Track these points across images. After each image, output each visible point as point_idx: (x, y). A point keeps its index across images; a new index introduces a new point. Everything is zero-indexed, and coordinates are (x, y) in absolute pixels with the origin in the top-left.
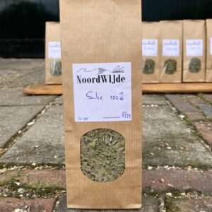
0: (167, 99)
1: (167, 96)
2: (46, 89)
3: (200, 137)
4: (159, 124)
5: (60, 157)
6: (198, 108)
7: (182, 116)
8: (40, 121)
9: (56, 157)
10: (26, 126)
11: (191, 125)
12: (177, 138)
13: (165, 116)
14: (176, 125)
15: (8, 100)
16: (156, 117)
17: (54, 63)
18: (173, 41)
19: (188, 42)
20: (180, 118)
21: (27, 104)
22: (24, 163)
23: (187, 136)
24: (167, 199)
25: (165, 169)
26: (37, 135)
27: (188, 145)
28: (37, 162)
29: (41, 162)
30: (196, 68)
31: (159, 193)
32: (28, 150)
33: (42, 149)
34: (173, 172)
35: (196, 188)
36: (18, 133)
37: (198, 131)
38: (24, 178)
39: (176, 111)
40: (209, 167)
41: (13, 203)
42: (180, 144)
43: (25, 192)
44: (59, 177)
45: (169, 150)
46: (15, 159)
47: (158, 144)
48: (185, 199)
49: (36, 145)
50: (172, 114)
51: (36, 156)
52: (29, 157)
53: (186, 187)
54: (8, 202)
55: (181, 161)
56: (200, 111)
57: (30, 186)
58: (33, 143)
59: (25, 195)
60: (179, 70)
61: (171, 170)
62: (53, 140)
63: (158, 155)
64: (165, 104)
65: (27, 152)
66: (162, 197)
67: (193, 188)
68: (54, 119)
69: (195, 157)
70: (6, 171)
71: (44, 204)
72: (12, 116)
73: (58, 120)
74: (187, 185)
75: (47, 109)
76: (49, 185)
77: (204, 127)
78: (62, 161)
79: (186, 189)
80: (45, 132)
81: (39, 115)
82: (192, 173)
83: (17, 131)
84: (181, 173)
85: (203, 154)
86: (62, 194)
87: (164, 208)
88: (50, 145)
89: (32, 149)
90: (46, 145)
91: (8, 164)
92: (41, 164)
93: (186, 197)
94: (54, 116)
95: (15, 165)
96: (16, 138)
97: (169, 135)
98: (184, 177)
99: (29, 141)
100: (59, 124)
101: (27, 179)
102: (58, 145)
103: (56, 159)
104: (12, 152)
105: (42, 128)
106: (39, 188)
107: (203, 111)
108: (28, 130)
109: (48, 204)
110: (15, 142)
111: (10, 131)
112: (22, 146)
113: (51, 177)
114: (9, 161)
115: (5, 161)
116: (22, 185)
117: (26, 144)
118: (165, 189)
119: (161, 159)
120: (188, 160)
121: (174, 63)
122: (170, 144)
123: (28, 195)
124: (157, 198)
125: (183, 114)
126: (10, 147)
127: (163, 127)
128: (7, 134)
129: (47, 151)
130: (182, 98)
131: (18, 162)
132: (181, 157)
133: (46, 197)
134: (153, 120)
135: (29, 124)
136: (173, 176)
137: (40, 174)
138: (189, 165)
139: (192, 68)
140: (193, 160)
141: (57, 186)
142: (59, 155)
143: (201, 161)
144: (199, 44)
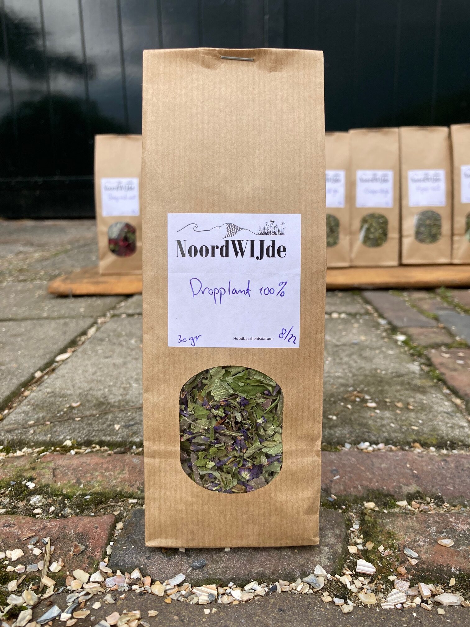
0: (367, 302)
1: (369, 295)
2: (97, 283)
3: (442, 381)
4: (350, 355)
5: (127, 426)
6: (436, 319)
7: (401, 338)
8: (84, 352)
9: (117, 427)
10: (52, 361)
11: (420, 355)
12: (389, 384)
13: (363, 338)
14: (386, 356)
15: (14, 309)
16: (344, 340)
18: (380, 173)
19: (412, 174)
20: (396, 341)
21: (55, 314)
22: (45, 440)
23: (412, 379)
24: (366, 514)
25: (362, 450)
26: (77, 381)
27: (414, 397)
28: (74, 438)
29: (84, 438)
30: (430, 232)
31: (349, 502)
32: (56, 412)
33: (87, 411)
34: (380, 456)
35: (430, 491)
36: (33, 377)
37: (436, 369)
38: (45, 472)
39: (387, 327)
40: (461, 446)
41: (19, 528)
42: (395, 396)
43: (46, 504)
44: (123, 470)
45: (372, 410)
46: (26, 433)
47: (346, 396)
48: (407, 514)
49: (73, 402)
50: (379, 332)
51: (73, 426)
52: (57, 427)
53: (410, 489)
54: (7, 525)
55: (397, 432)
56: (441, 325)
57: (58, 491)
58: (67, 398)
59: (47, 509)
60: (393, 238)
61: (376, 453)
62: (112, 391)
63: (348, 421)
64: (362, 311)
65: (53, 417)
66: (354, 511)
67: (425, 489)
68: (115, 347)
69: (430, 423)
70: (4, 458)
71: (89, 528)
72: (22, 340)
73: (124, 349)
74: (412, 485)
75: (99, 325)
76: (101, 487)
77: (450, 360)
78: (132, 436)
79: (409, 494)
80: (94, 373)
81: (83, 338)
82: (422, 457)
83: (33, 372)
84: (398, 458)
85: (448, 417)
86: (130, 507)
87: (360, 535)
88: (106, 401)
89: (65, 409)
90: (97, 402)
91: (9, 442)
92: (85, 443)
93: (410, 510)
94: (115, 341)
95: (26, 444)
96: (29, 388)
97: (371, 377)
98: (404, 467)
99: (57, 393)
100: (125, 358)
101: (52, 476)
102: (123, 401)
103: (117, 431)
104: (20, 418)
105: (87, 365)
106: (78, 494)
107: (447, 325)
108: (57, 371)
109: (98, 529)
110: (26, 397)
111: (16, 373)
112: (41, 405)
113: (105, 470)
114: (12, 438)
115: (3, 438)
116: (40, 488)
117: (52, 399)
118: (361, 494)
119: (353, 428)
120: (413, 430)
121: (382, 223)
122: (374, 396)
123: (52, 509)
124: (345, 513)
125: (403, 333)
126: (16, 407)
127: (359, 361)
128: (8, 379)
129: (98, 415)
130: (401, 299)
131: (32, 439)
132: (398, 424)
133: (93, 514)
134: (337, 346)
135: (60, 358)
136: (381, 464)
137: (82, 464)
138: (415, 441)
139: (422, 234)
140: (426, 429)
141: (118, 489)
142: (124, 422)
143: (443, 432)
144: (437, 180)
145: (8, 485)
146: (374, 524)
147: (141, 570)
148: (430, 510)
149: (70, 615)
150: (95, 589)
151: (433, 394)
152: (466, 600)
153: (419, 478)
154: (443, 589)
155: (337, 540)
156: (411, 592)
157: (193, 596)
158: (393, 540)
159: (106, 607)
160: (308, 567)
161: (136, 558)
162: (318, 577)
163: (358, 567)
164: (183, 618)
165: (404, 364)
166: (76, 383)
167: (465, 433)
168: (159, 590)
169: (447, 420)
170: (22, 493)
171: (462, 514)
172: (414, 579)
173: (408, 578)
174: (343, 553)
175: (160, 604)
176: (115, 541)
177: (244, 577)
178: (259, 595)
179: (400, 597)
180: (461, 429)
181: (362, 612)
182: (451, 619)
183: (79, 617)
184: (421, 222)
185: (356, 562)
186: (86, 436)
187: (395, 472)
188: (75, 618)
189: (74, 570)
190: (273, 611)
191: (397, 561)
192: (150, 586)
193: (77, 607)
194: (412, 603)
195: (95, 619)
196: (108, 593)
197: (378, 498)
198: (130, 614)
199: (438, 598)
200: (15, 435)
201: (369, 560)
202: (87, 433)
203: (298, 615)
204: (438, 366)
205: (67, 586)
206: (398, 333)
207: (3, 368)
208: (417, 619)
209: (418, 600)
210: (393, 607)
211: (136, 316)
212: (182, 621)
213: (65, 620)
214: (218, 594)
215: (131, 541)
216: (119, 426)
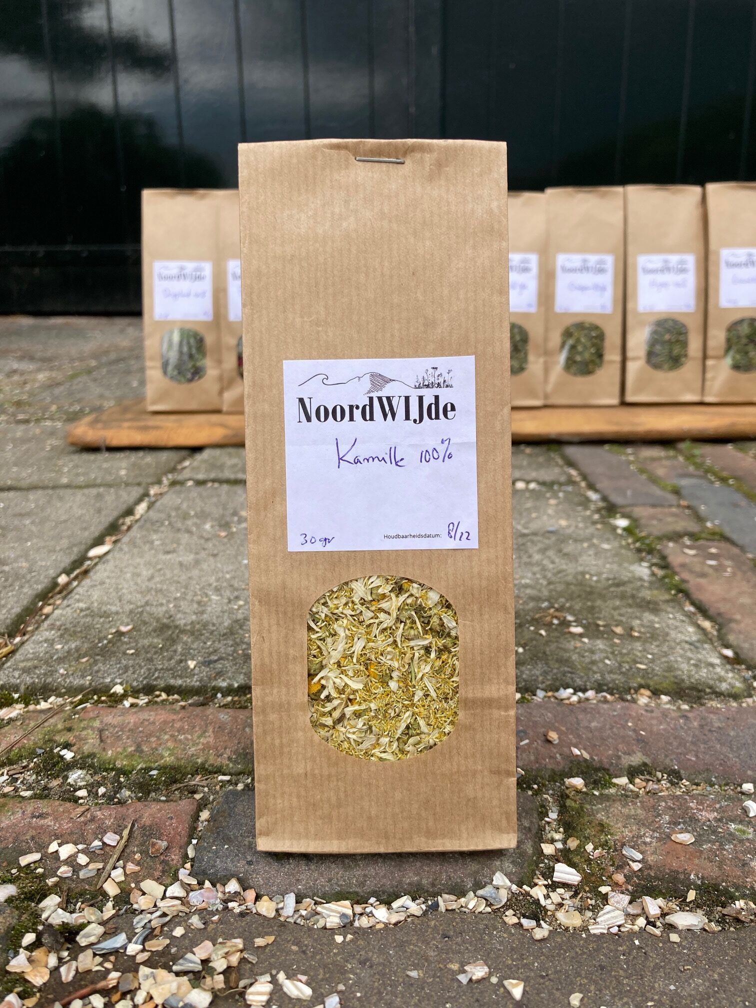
0: (571, 464)
1: (572, 451)
2: (146, 428)
3: (683, 592)
4: (543, 551)
5: (207, 663)
6: (677, 492)
7: (622, 523)
8: (133, 543)
9: (192, 664)
10: (83, 558)
11: (650, 551)
12: (603, 597)
13: (563, 523)
14: (598, 553)
15: (15, 469)
16: (534, 526)
17: (176, 338)
18: (593, 259)
19: (644, 261)
20: (614, 528)
21: (81, 480)
22: (82, 685)
23: (638, 589)
24: (568, 797)
25: (562, 700)
26: (124, 591)
27: (640, 618)
28: (127, 682)
29: (142, 681)
30: (671, 351)
31: (543, 778)
32: (97, 641)
33: (143, 638)
34: (589, 710)
35: (662, 762)
36: (55, 584)
37: (675, 573)
38: (88, 734)
39: (601, 504)
40: (709, 693)
41: (56, 819)
42: (613, 617)
43: (92, 783)
44: (205, 732)
45: (577, 637)
46: (52, 673)
47: (537, 616)
48: (627, 796)
49: (122, 624)
50: (588, 513)
51: (124, 662)
52: (100, 665)
53: (633, 759)
54: (37, 814)
55: (615, 673)
56: (683, 503)
57: (109, 764)
58: (111, 619)
59: (94, 790)
60: (612, 362)
61: (582, 704)
62: (180, 607)
63: (540, 655)
64: (563, 479)
65: (91, 648)
66: (551, 792)
67: (654, 760)
68: (180, 535)
69: (664, 660)
70: (22, 712)
71: (160, 819)
72: (33, 523)
73: (195, 538)
74: (635, 753)
75: (153, 499)
76: (173, 758)
77: (696, 559)
78: (216, 679)
79: (630, 766)
80: (151, 578)
81: (128, 520)
82: (652, 712)
83: (54, 575)
84: (615, 713)
85: (691, 650)
86: (218, 788)
87: (559, 828)
88: (171, 624)
89: (110, 636)
90: (158, 625)
91: (28, 688)
92: (143, 688)
93: (632, 791)
94: (179, 525)
95: (53, 691)
96: (51, 601)
97: (576, 585)
98: (625, 727)
99: (96, 610)
100: (197, 553)
101: (98, 740)
102: (198, 623)
103: (192, 670)
104: (41, 650)
105: (139, 564)
106: (139, 767)
107: (694, 503)
108: (91, 574)
109: (174, 821)
110: (47, 616)
111: (29, 577)
112: (72, 629)
113: (179, 731)
114: (31, 681)
115: (18, 681)
116: (81, 758)
117: (88, 619)
118: (561, 767)
119: (549, 667)
120: (639, 669)
121: (596, 337)
122: (580, 617)
123: (102, 790)
124: (536, 795)
125: (624, 516)
126: (33, 631)
127: (557, 560)
128: (17, 588)
129: (160, 646)
130: (623, 458)
131: (63, 683)
132: (616, 661)
133: (163, 798)
134: (524, 535)
135: (95, 552)
136: (590, 722)
137: (142, 723)
138: (641, 686)
139: (657, 355)
140: (657, 668)
141: (199, 761)
142: (202, 656)
143: (683, 672)
144: (683, 271)
145: (32, 754)
146: (580, 811)
147: (240, 881)
148: (662, 791)
149: (141, 947)
150: (175, 908)
151: (668, 613)
152: (710, 921)
153: (647, 743)
154: (677, 905)
155: (526, 835)
156: (632, 910)
157: (318, 917)
158: (607, 835)
159: (191, 933)
160: (483, 876)
161: (233, 862)
162: (498, 888)
163: (555, 874)
164: (304, 948)
165: (626, 565)
166: (124, 594)
167: (715, 674)
168: (268, 910)
169: (689, 654)
170: (55, 766)
171: (707, 796)
172: (636, 891)
173: (627, 890)
174: (534, 854)
175: (271, 929)
176: (199, 839)
177: (391, 890)
178: (414, 915)
179: (616, 917)
180: (711, 669)
181: (561, 938)
182: (689, 950)
183: (154, 949)
184: (656, 337)
185: (554, 867)
186: (145, 678)
187: (611, 734)
188: (148, 951)
189: (142, 881)
190: (434, 938)
191: (612, 865)
192: (255, 904)
193: (150, 935)
194: (633, 925)
195: (178, 951)
196: (194, 913)
197: (586, 773)
198: (229, 944)
199: (671, 919)
200: (35, 676)
201: (572, 864)
202: (147, 673)
203: (471, 944)
204: (677, 569)
205: (132, 905)
206: (618, 516)
207: (6, 568)
208: (640, 948)
209: (641, 922)
210: (606, 932)
211: (210, 484)
212: (304, 952)
213: (133, 953)
214: (354, 915)
215: (223, 838)
216: (195, 662)
